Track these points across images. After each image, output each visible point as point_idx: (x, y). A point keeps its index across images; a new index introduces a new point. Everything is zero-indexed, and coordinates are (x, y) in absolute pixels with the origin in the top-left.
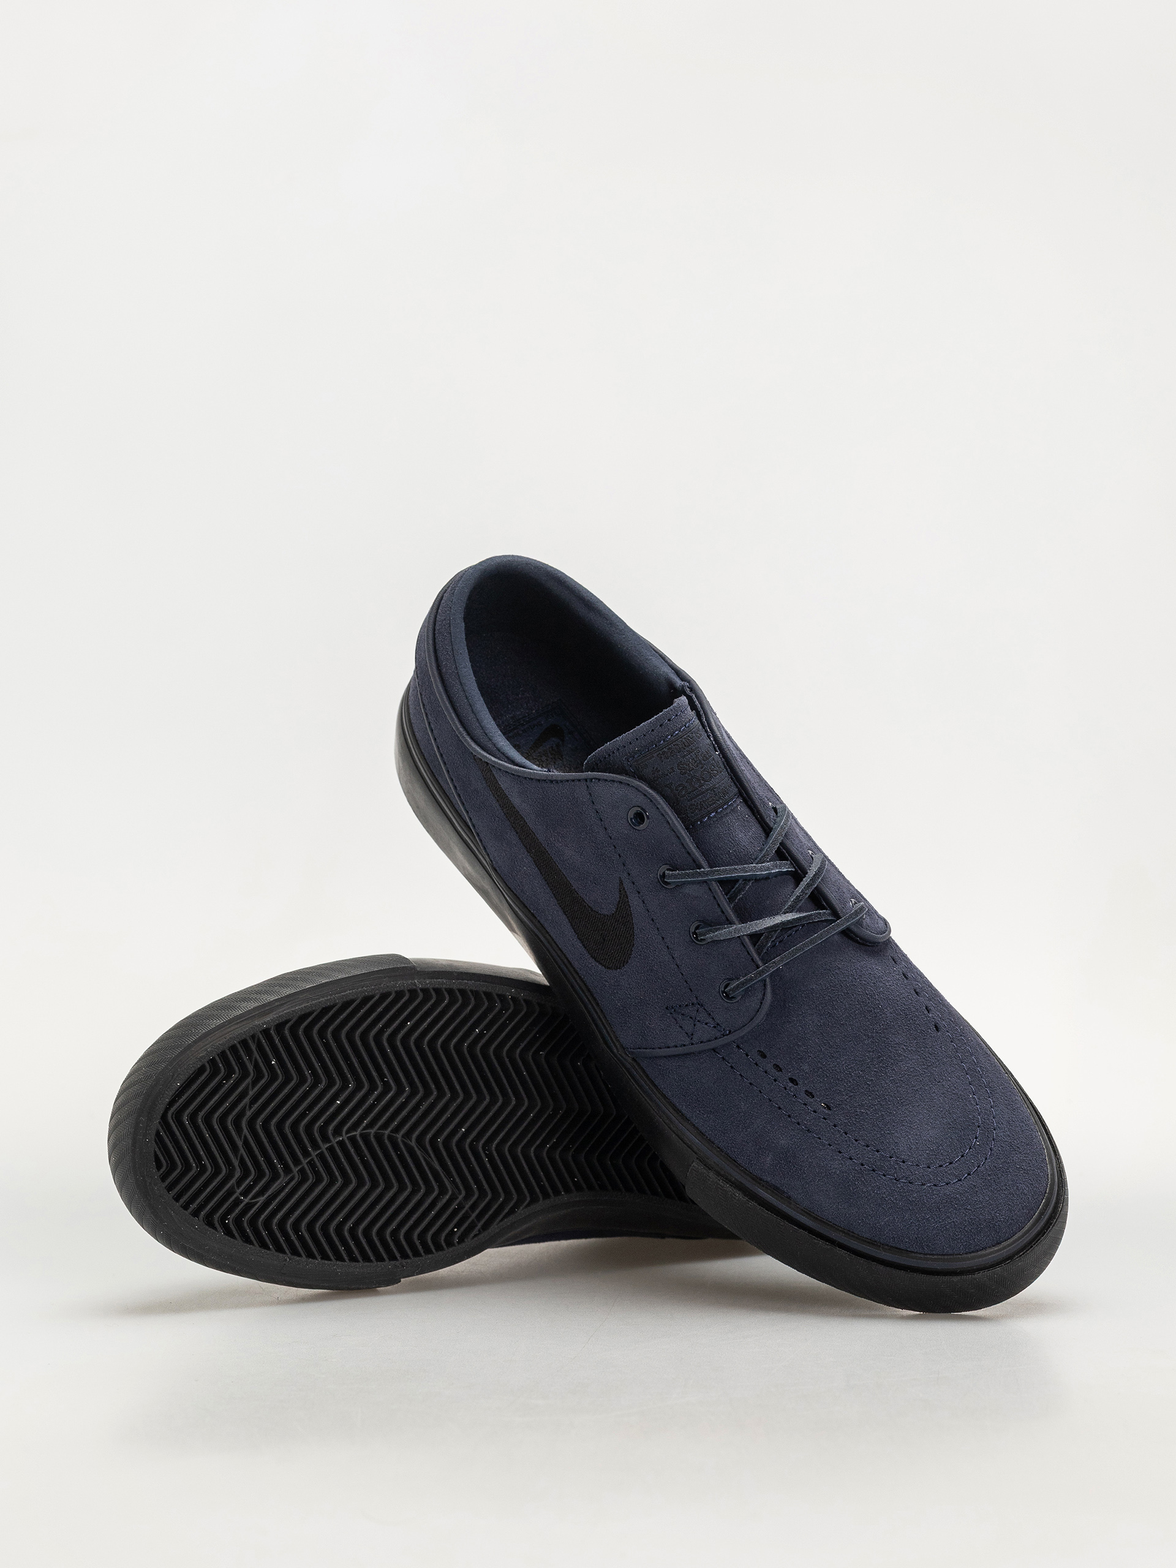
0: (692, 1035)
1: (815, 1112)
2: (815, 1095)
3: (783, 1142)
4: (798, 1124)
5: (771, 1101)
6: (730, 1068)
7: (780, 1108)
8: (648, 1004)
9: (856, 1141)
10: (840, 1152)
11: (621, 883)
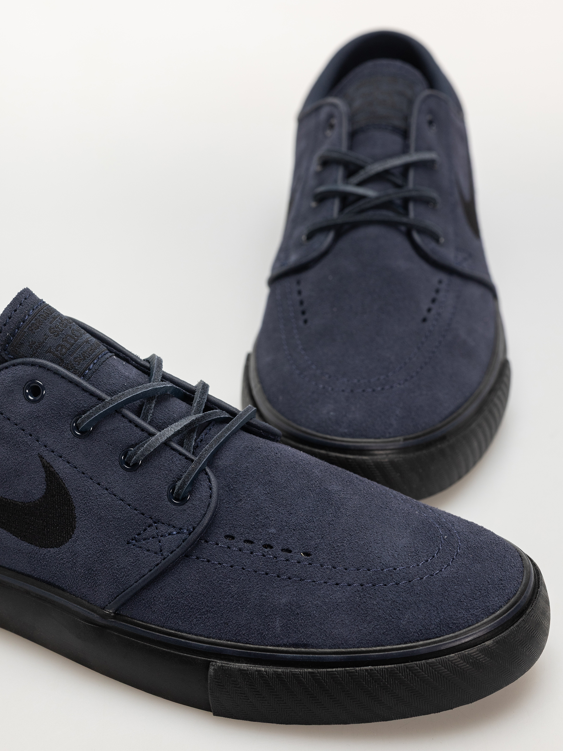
0: (161, 551)
1: (299, 562)
2: (291, 549)
3: (284, 600)
4: (290, 578)
5: (256, 572)
6: (207, 563)
7: (267, 574)
8: (110, 550)
9: (346, 569)
10: (337, 584)
11: (41, 457)
